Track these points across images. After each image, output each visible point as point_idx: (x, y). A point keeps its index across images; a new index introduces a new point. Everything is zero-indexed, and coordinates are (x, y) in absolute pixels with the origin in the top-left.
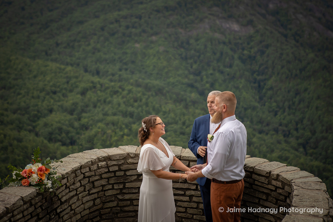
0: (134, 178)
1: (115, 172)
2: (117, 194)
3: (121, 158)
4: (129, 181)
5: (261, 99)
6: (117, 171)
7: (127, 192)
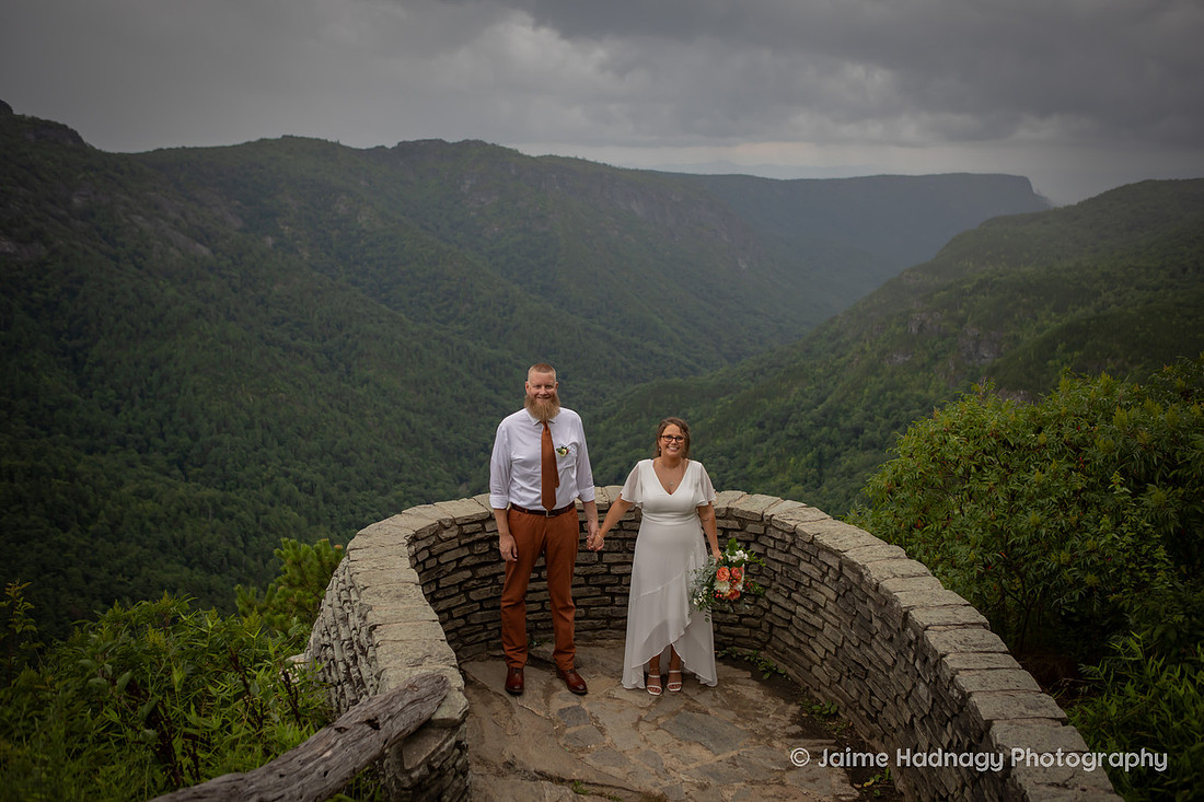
0: (452, 567)
3: (431, 533)
4: (445, 574)
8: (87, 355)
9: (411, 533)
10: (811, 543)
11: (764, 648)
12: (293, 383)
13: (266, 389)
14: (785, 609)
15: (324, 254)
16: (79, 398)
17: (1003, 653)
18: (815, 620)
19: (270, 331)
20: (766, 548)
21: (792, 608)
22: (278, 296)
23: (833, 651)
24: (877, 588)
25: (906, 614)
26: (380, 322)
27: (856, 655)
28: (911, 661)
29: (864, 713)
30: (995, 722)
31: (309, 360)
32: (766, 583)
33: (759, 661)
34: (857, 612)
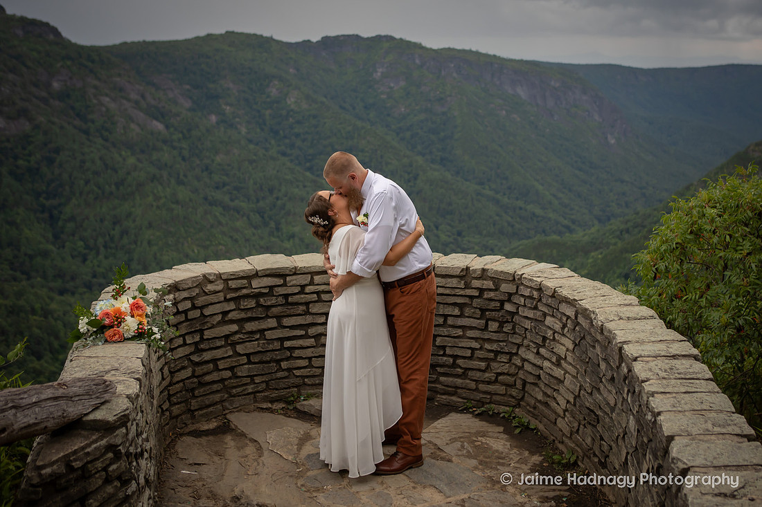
0: (218, 320)
1: (186, 312)
2: (191, 354)
3: (195, 285)
4: (210, 326)
5: (56, 237)
6: (188, 310)
7: (207, 347)
8: (61, 213)
9: (170, 282)
10: (553, 296)
11: (518, 405)
12: (231, 237)
13: (208, 243)
14: (534, 365)
15: (258, 130)
16: (54, 249)
17: (706, 380)
18: (558, 372)
19: (213, 194)
20: (518, 306)
21: (539, 362)
22: (220, 165)
23: (572, 400)
24: (602, 330)
25: (621, 349)
26: (305, 187)
27: (588, 402)
28: (625, 396)
29: (596, 460)
30: (676, 438)
31: (245, 218)
32: (518, 341)
33: (514, 418)
34: (590, 358)
